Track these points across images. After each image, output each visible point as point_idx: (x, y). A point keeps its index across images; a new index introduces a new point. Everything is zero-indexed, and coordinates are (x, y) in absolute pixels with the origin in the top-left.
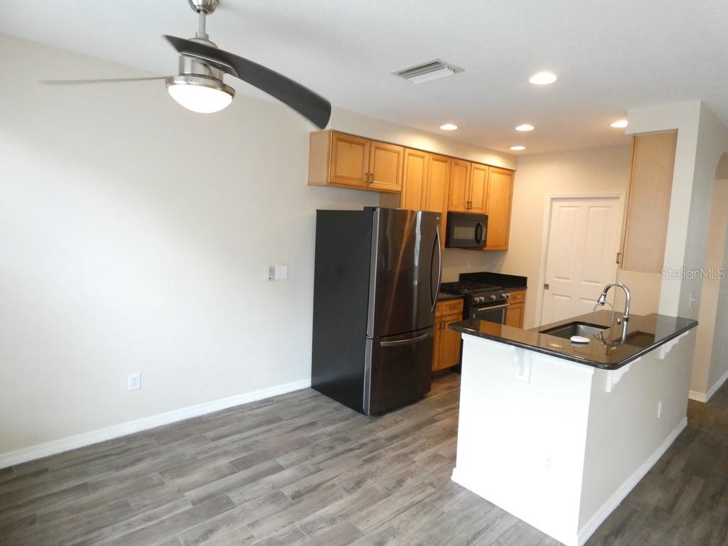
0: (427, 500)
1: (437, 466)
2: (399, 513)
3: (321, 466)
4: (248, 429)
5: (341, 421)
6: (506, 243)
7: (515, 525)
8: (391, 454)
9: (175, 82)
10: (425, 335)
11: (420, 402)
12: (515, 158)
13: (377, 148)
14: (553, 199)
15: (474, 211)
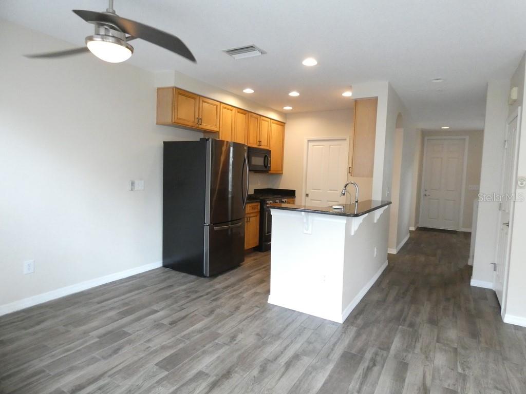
0: (256, 314)
1: (257, 298)
2: (241, 322)
3: (184, 307)
4: (123, 294)
5: (189, 282)
6: (282, 169)
7: (309, 317)
8: (228, 296)
9: (94, 39)
10: (240, 224)
11: (238, 268)
12: (285, 115)
13: (203, 101)
14: (309, 141)
15: (262, 147)
